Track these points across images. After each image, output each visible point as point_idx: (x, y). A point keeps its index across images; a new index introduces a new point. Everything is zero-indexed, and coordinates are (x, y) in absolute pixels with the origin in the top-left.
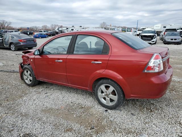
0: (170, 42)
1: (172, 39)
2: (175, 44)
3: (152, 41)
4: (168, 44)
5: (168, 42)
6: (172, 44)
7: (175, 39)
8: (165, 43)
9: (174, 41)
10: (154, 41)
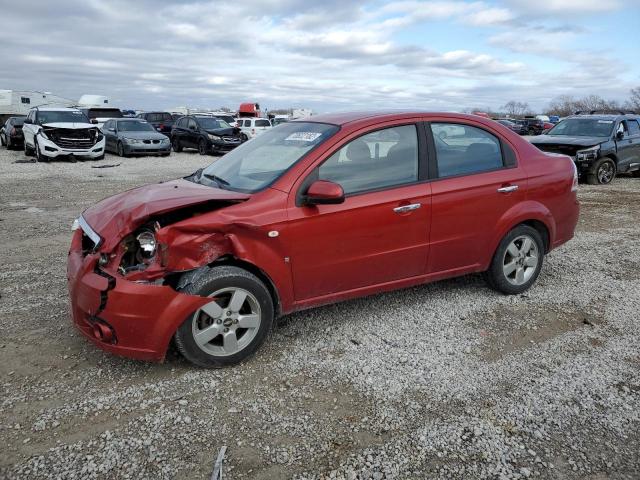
0: (143, 150)
1: (147, 142)
2: (157, 156)
3: (96, 147)
4: (138, 156)
5: (136, 150)
6: (151, 155)
7: (156, 142)
8: (128, 153)
9: (152, 146)
10: (100, 149)
